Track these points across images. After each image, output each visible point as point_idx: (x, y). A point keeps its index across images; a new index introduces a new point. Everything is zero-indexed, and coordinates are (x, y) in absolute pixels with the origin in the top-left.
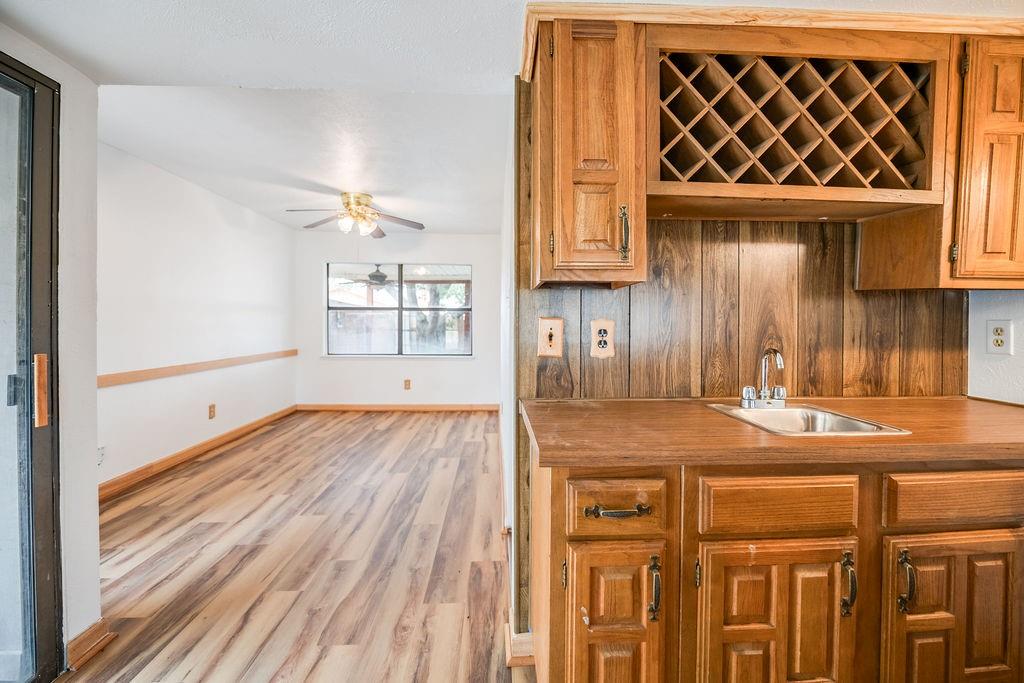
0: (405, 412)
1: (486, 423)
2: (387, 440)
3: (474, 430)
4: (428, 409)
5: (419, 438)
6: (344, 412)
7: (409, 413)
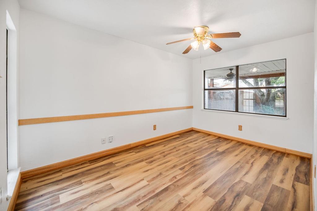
0: (239, 142)
1: (297, 169)
2: (218, 160)
3: (284, 174)
4: (253, 144)
5: (238, 166)
6: (209, 135)
7: (241, 143)
